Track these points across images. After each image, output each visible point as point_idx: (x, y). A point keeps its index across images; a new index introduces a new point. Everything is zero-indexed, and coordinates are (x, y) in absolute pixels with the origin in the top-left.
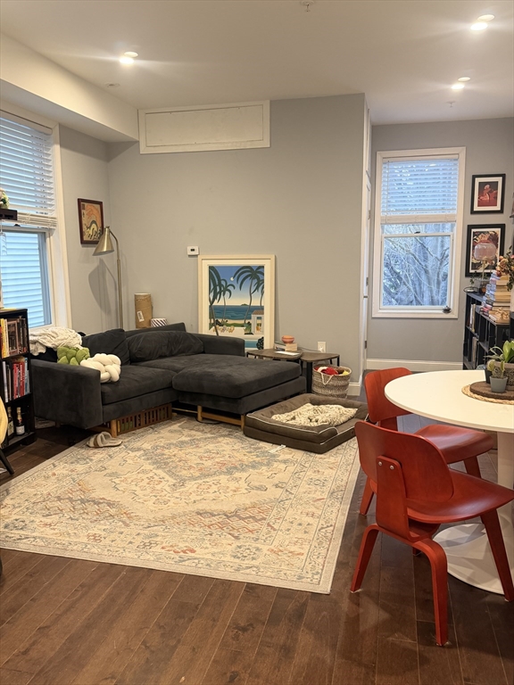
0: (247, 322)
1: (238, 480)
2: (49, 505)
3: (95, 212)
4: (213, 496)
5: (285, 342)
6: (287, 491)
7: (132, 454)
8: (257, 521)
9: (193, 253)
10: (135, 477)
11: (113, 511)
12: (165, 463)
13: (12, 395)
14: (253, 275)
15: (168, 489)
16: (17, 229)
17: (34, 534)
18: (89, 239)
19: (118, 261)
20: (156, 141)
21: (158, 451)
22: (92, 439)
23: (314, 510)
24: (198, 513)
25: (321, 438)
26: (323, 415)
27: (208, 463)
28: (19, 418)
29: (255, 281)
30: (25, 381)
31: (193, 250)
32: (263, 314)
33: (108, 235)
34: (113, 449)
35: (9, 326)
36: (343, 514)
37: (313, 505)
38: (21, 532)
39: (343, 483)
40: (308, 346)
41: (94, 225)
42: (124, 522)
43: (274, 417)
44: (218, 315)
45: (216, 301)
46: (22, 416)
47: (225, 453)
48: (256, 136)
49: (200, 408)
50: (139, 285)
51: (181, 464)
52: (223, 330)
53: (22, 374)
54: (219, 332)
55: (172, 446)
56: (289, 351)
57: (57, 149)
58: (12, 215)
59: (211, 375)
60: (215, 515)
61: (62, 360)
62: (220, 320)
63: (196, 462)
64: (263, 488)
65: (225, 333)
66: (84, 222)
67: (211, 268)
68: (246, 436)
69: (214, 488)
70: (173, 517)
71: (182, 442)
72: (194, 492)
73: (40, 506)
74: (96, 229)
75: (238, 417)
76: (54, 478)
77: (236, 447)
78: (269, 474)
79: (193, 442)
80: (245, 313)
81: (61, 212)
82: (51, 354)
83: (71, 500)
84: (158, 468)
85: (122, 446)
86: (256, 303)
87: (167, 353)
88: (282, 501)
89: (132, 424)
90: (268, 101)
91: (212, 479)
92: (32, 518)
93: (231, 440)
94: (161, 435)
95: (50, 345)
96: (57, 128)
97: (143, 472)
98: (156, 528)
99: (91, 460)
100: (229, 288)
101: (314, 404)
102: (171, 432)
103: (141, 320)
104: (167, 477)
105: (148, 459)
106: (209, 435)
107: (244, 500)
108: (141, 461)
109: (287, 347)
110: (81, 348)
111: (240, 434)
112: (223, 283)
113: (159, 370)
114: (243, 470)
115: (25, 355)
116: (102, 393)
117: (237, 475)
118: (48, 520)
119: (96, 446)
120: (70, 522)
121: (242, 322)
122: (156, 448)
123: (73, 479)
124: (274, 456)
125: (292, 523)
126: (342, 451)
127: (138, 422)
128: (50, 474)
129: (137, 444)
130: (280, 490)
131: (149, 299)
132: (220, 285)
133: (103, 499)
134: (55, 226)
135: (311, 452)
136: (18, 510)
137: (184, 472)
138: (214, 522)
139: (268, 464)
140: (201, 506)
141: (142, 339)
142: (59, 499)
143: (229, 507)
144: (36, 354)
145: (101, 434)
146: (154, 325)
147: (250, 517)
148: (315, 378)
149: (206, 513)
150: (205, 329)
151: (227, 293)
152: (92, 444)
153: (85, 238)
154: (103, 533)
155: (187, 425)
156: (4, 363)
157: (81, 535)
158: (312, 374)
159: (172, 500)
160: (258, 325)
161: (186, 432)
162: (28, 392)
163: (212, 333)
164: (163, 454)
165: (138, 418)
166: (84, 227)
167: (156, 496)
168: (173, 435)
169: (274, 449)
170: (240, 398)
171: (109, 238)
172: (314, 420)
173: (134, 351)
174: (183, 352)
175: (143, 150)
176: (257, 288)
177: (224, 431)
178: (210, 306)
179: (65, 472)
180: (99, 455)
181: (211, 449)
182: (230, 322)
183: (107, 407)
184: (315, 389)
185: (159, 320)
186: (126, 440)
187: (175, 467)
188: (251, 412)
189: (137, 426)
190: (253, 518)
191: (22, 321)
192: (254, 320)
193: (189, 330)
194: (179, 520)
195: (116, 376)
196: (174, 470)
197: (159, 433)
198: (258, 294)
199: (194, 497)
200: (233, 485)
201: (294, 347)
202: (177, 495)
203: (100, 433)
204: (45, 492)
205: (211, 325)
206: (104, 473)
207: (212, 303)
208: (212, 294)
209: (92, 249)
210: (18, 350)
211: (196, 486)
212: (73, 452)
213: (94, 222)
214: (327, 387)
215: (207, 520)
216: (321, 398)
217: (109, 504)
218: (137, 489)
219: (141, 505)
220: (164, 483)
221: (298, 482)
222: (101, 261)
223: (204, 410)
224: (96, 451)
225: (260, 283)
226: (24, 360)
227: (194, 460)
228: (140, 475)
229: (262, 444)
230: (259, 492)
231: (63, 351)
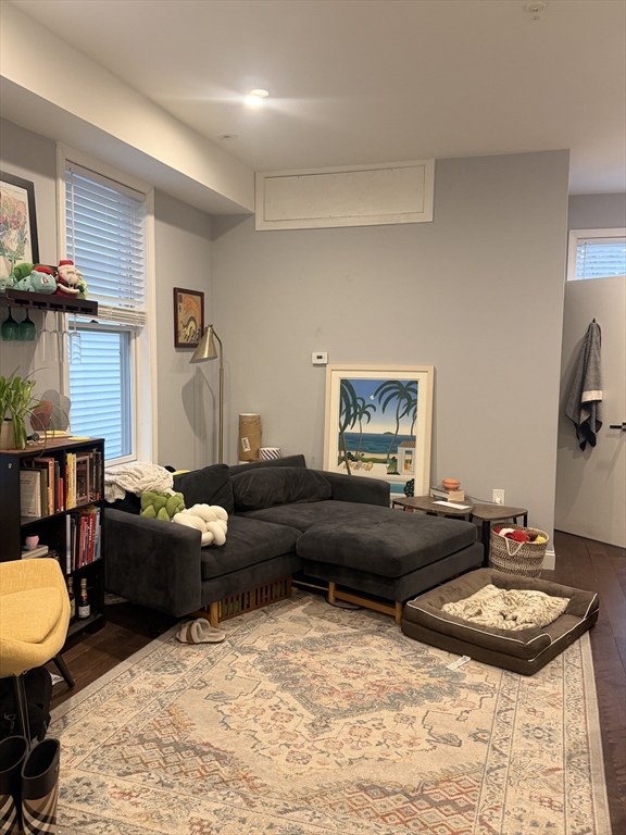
0: (391, 456)
1: (410, 720)
2: (128, 751)
3: (194, 305)
4: (376, 752)
5: (447, 489)
6: (494, 749)
7: (243, 659)
8: (461, 811)
9: (320, 361)
10: (250, 703)
11: (225, 771)
12: (292, 679)
13: (77, 563)
14: (403, 393)
15: (305, 732)
16: (94, 326)
17: (107, 814)
18: (185, 341)
19: (221, 370)
20: (276, 214)
21: (280, 655)
22: (185, 630)
23: (546, 792)
24: (361, 788)
25: (530, 651)
26: (522, 609)
27: (359, 684)
28: (84, 594)
29: (405, 401)
30: (95, 542)
31: (320, 357)
32: (414, 446)
33: (211, 337)
34: (214, 646)
35: (78, 463)
36: (602, 806)
37: (544, 781)
38: (85, 808)
39: (581, 737)
40: (479, 497)
41: (192, 323)
42: (245, 798)
43: (446, 608)
44: (351, 445)
45: (349, 427)
46: (88, 592)
47: (379, 665)
48: (416, 207)
49: (332, 586)
50: (245, 402)
51: (316, 682)
52: (357, 467)
53: (93, 531)
54: (351, 469)
55: (299, 648)
56: (453, 503)
57: (151, 219)
58: (90, 308)
59: (353, 539)
60: (387, 794)
61: (148, 511)
62: (354, 453)
63: (339, 680)
64: (450, 740)
65: (359, 472)
66: (179, 319)
67: (344, 382)
68: (406, 635)
69: (376, 736)
70: (322, 793)
71: (313, 641)
72: (346, 740)
73: (113, 753)
74: (194, 328)
75: (391, 603)
76: (132, 697)
77: (394, 656)
78: (457, 711)
79: (328, 641)
80: (388, 445)
81: (151, 305)
82: (133, 501)
83: (159, 743)
84: (284, 688)
85: (227, 643)
86: (404, 431)
87: (284, 499)
88: (491, 770)
89: (237, 605)
90: (432, 162)
91: (370, 716)
92: (102, 778)
93: (385, 641)
94: (280, 626)
95: (131, 489)
96: (153, 192)
97: (263, 694)
98: (296, 814)
99: (184, 666)
100: (369, 409)
101: (498, 586)
102: (293, 620)
103: (246, 450)
104: (301, 709)
105: (266, 670)
106: (349, 630)
107: (427, 764)
108: (256, 672)
109: (451, 496)
110: (173, 493)
111: (395, 630)
112: (360, 402)
113: (277, 526)
114: (415, 702)
115: (97, 504)
116: (203, 564)
117: (407, 710)
118: (126, 784)
119: (190, 642)
120: (161, 790)
121: (384, 457)
122: (275, 648)
123: (161, 701)
124: (455, 675)
125: (520, 819)
126: (559, 672)
127: (246, 602)
128: (126, 689)
129: (247, 641)
130: (482, 749)
131: (257, 421)
132: (356, 405)
133: (207, 744)
134: (143, 323)
135: (513, 671)
136: (80, 758)
137: (324, 700)
138: (390, 809)
139: (451, 693)
140: (364, 772)
141: (251, 479)
142: (142, 740)
143: (406, 778)
144: (111, 501)
145: (197, 624)
146: (264, 458)
147: (447, 802)
148: (494, 544)
149: (374, 787)
150: (332, 464)
151: (365, 416)
152: (183, 638)
153: (181, 340)
154: (214, 819)
155: (314, 609)
156: (68, 516)
157: (180, 820)
158: (489, 537)
159: (316, 756)
160: (407, 461)
161: (314, 621)
162: (99, 556)
163: (341, 470)
164: (288, 662)
165: (246, 596)
166: (180, 326)
167: (288, 746)
168: (296, 626)
169: (457, 663)
170: (398, 578)
171: (211, 341)
172: (510, 617)
173: (241, 496)
174: (304, 497)
175: (260, 225)
176: (407, 411)
177: (371, 623)
178: (340, 434)
179: (149, 687)
180: (194, 658)
181: (357, 656)
182: (367, 456)
183: (208, 584)
184: (494, 560)
185: (270, 450)
186: (231, 632)
187: (310, 689)
188: (413, 598)
189: (245, 608)
190: (453, 803)
191: (97, 455)
192: (401, 455)
193: (309, 466)
194: (331, 799)
195: (222, 538)
196: (308, 694)
197: (276, 621)
198: (407, 420)
199: (348, 753)
200: (405, 732)
201: (460, 496)
202: (320, 745)
203: (195, 619)
204: (120, 725)
205: (341, 460)
206: (205, 692)
207: (343, 429)
208: (344, 417)
209: (189, 355)
210: (89, 497)
211: (347, 729)
212: (157, 649)
213: (192, 319)
214: (514, 559)
215: (378, 802)
216: (510, 577)
217: (221, 757)
218: (257, 727)
219: (267, 762)
220: (296, 720)
221: (509, 731)
222: (199, 370)
223: (339, 588)
224: (189, 649)
225: (411, 405)
226: (96, 511)
227: (336, 678)
228: (259, 701)
229: (433, 652)
230: (450, 748)
231: (150, 497)
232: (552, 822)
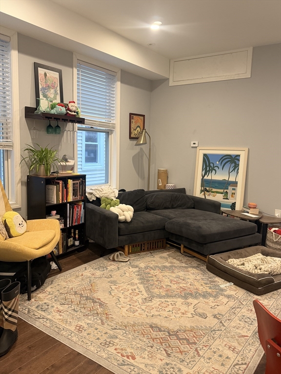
0: (225, 191)
1: (188, 304)
2: (68, 296)
3: (140, 121)
4: (166, 314)
5: (250, 208)
6: (221, 322)
7: (131, 269)
8: (189, 343)
9: (194, 145)
10: (125, 287)
11: (100, 310)
12: (147, 280)
13: (72, 223)
14: (232, 161)
15: (140, 301)
16: (92, 129)
17: (49, 317)
18: (134, 136)
19: (150, 149)
20: (178, 78)
21: (148, 270)
22: (113, 255)
23: (235, 344)
24: (151, 327)
25: (260, 284)
26: (266, 265)
27: (174, 287)
28: (77, 236)
29: (233, 165)
30: (81, 216)
32: (237, 186)
33: (145, 134)
34: (122, 263)
35: (74, 184)
36: (259, 355)
37: (237, 340)
38: (43, 313)
40: (267, 212)
41: (138, 129)
42: (102, 321)
43: (229, 260)
45: (206, 176)
46: (78, 235)
47: (189, 280)
48: (242, 70)
49: (182, 246)
51: (157, 283)
52: (209, 195)
53: (80, 211)
54: (206, 196)
55: (157, 268)
56: (252, 215)
57: (119, 84)
58: (82, 121)
60: (160, 331)
61: (103, 205)
62: (208, 189)
63: (167, 284)
64: (203, 316)
65: (210, 197)
66: (132, 127)
67: (205, 155)
68: (208, 270)
69: (170, 308)
70: (134, 325)
71: (165, 267)
72: (156, 307)
73: (63, 296)
74: (139, 131)
75: (205, 256)
76: (80, 277)
77: (198, 278)
78: (213, 305)
79: (171, 268)
80: (224, 185)
81: (118, 120)
82: (98, 201)
83: (81, 295)
84: (141, 283)
85: (128, 263)
86: (232, 179)
87: (170, 207)
88: (214, 330)
89: (139, 248)
90: (252, 48)
91: (172, 300)
92: (54, 304)
93: (197, 271)
94: (154, 259)
95: (98, 196)
96: (120, 72)
97: (132, 284)
98: (119, 331)
99: (107, 269)
100: (216, 168)
101: (263, 255)
102: (161, 257)
103: (160, 185)
104: (144, 292)
105: (138, 275)
106: (184, 265)
107: (187, 323)
108: (134, 275)
109: (251, 211)
110: (115, 199)
111: (204, 268)
112: (212, 165)
114: (196, 298)
115: (83, 201)
116: (119, 229)
117: (190, 300)
118: (61, 308)
119: (114, 260)
120: (73, 312)
121: (222, 191)
122: (146, 268)
123: (90, 280)
124: (222, 290)
125: (215, 352)
127: (143, 248)
128: (80, 274)
129: (137, 263)
130: (216, 321)
131: (166, 173)
132: (210, 166)
133: (99, 299)
134: (114, 128)
135: (251, 292)
136: (50, 296)
137: (156, 290)
138: (158, 337)
139: (216, 297)
140: (156, 321)
141: (154, 197)
142: (76, 293)
143: (173, 326)
144: (91, 201)
145: (118, 253)
146: (167, 188)
147: (186, 339)
148: (268, 235)
149: (157, 327)
150: (198, 193)
151: (214, 171)
152: (111, 258)
153: (132, 136)
154: (86, 326)
155: (173, 254)
156: (68, 204)
157: (73, 324)
158: (267, 232)
159: (139, 311)
160: (233, 193)
161: (170, 259)
162: (83, 221)
163: (202, 196)
164: (149, 274)
165: (143, 245)
166: (132, 130)
167: (130, 305)
168: (161, 260)
169: (224, 284)
170: (205, 244)
171: (145, 136)
172: (258, 268)
173: (149, 203)
175: (171, 84)
176: (234, 170)
177: (195, 263)
178: (202, 179)
179: (89, 275)
180: (112, 266)
181: (181, 275)
182: (214, 190)
183: (121, 237)
184: (268, 243)
185: (170, 186)
186: (132, 259)
187: (152, 285)
189: (142, 250)
190: (187, 340)
191: (82, 181)
192: (230, 190)
193: (188, 193)
194: (136, 328)
195: (129, 219)
196: (150, 287)
197: (154, 257)
198: (234, 173)
199: (154, 312)
200: (184, 308)
201: (256, 211)
202: (143, 307)
203: (118, 251)
204: (71, 287)
205: (202, 191)
206: (109, 280)
207: (203, 177)
208: (204, 172)
209: (135, 142)
210: (78, 198)
211: (159, 303)
212: (101, 261)
213: (138, 126)
214: (276, 243)
215: (155, 333)
217: (101, 305)
218: (122, 296)
219: (119, 310)
220: (138, 296)
221: (233, 317)
222: (141, 149)
223: (185, 247)
224: (112, 263)
225: (236, 166)
226: (82, 203)
227: (166, 282)
228: (129, 286)
229: (217, 279)
230: (200, 319)
231: (104, 200)
232: (229, 357)
